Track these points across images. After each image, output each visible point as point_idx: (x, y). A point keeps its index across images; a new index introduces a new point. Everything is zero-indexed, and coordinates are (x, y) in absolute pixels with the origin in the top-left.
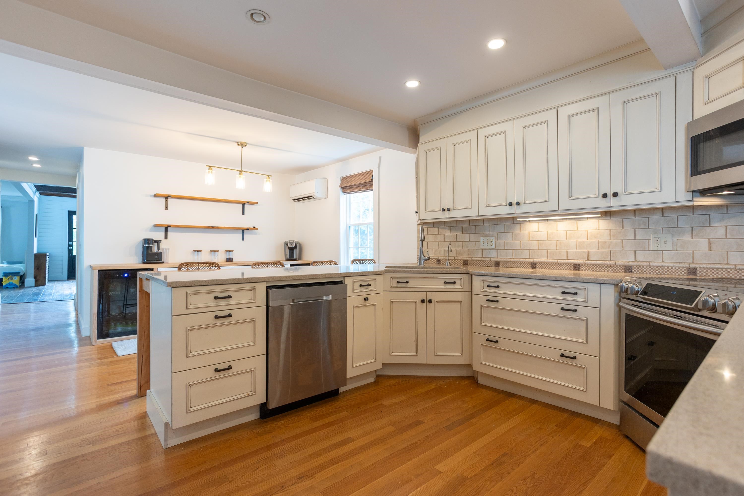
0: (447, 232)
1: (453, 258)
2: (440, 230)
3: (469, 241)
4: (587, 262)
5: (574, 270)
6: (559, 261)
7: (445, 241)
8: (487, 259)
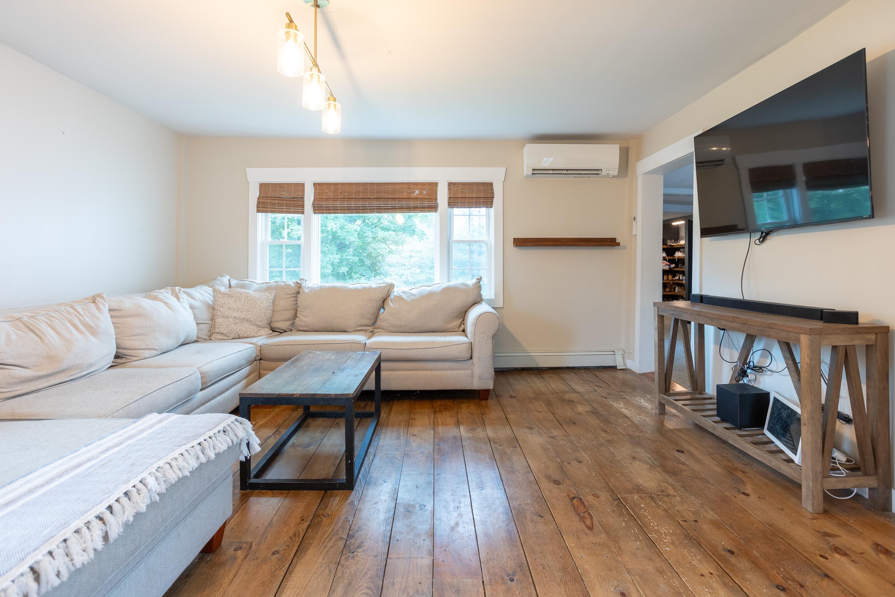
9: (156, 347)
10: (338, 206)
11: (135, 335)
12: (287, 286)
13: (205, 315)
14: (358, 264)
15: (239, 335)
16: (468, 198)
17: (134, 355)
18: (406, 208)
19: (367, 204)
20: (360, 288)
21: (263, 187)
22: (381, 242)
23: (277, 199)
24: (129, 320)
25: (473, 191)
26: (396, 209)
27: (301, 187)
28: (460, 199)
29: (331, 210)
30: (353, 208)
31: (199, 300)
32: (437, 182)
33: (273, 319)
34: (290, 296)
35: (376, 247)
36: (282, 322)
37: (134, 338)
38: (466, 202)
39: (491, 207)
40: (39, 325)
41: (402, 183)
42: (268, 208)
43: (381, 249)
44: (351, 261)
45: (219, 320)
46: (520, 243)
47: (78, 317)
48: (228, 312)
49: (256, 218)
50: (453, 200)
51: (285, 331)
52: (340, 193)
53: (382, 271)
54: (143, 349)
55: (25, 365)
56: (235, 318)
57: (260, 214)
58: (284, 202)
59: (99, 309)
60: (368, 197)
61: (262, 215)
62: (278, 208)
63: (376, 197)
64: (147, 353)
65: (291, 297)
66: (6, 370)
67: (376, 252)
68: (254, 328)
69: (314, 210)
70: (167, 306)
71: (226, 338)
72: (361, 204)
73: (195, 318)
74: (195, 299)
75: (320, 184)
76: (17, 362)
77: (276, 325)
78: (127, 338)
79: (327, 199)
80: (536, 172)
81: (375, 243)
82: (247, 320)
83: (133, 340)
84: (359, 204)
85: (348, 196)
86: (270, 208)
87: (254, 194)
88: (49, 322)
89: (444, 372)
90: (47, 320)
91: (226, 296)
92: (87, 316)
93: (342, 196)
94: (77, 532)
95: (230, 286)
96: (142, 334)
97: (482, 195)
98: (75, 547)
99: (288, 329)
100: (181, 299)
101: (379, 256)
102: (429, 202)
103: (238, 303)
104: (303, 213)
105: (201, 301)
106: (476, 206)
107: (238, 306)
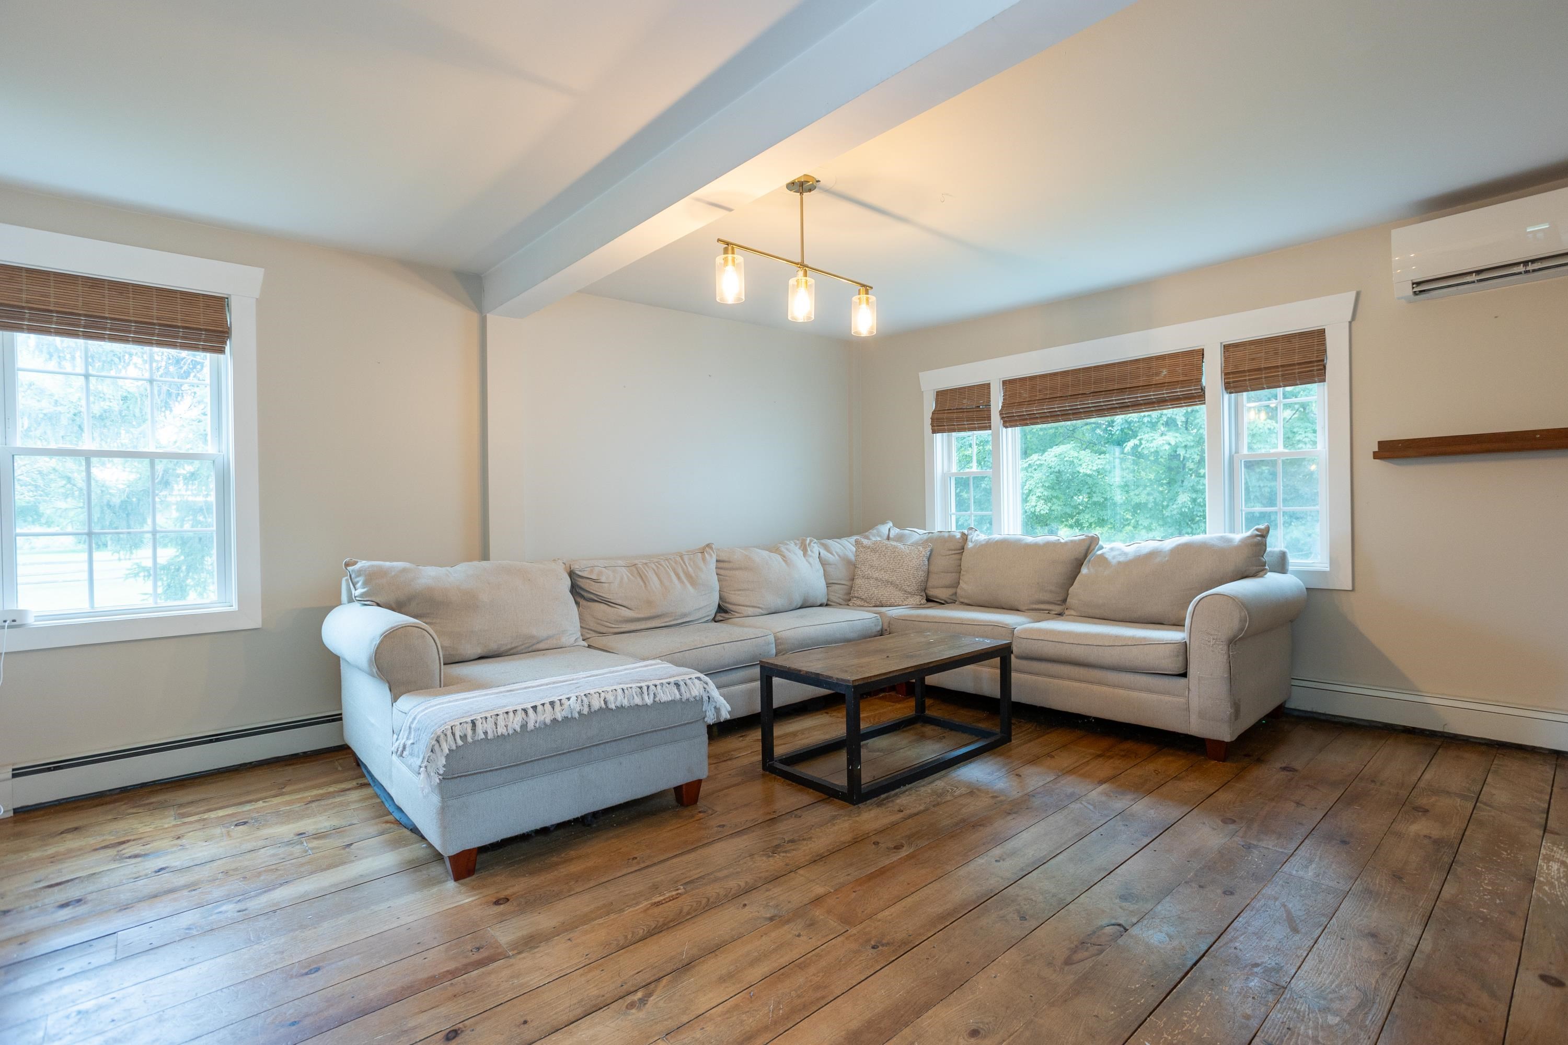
9: (761, 606)
10: (1035, 412)
11: (740, 590)
12: (951, 538)
13: (840, 573)
15: (881, 602)
16: (1266, 368)
17: (737, 611)
18: (1145, 404)
19: (1078, 404)
20: (1041, 542)
21: (941, 395)
23: (955, 411)
24: (737, 572)
25: (1276, 354)
26: (1128, 406)
27: (985, 389)
28: (1247, 374)
29: (1027, 419)
30: (1058, 413)
31: (837, 554)
32: (1202, 347)
33: (930, 584)
34: (953, 552)
36: (942, 589)
37: (740, 592)
38: (1261, 378)
39: (1323, 381)
40: (647, 572)
41: (1136, 360)
42: (944, 426)
45: (858, 581)
47: (682, 567)
48: (869, 572)
49: (932, 441)
50: (1233, 378)
51: (947, 603)
52: (1040, 391)
54: (747, 606)
55: (629, 607)
56: (877, 579)
57: (938, 435)
58: (965, 415)
59: (704, 559)
60: (1081, 392)
61: (943, 436)
62: (957, 425)
63: (1092, 390)
64: (750, 611)
65: (955, 554)
66: (613, 609)
68: (900, 594)
69: (1005, 422)
70: (784, 560)
71: (866, 604)
72: (1069, 406)
73: (826, 575)
74: (832, 554)
75: (1012, 381)
76: (624, 604)
77: (933, 592)
78: (733, 592)
79: (1020, 404)
80: (1421, 287)
82: (891, 583)
83: (739, 595)
84: (1066, 406)
85: (1050, 394)
86: (947, 425)
87: (930, 406)
88: (656, 570)
89: (1135, 694)
90: (655, 568)
91: (869, 550)
92: (691, 566)
93: (1042, 397)
94: (507, 713)
95: (888, 538)
96: (748, 590)
97: (1297, 359)
98: (501, 722)
99: (950, 599)
100: (809, 552)
102: (1183, 387)
103: (882, 560)
104: (989, 428)
105: (839, 556)
106: (1285, 383)
107: (882, 564)
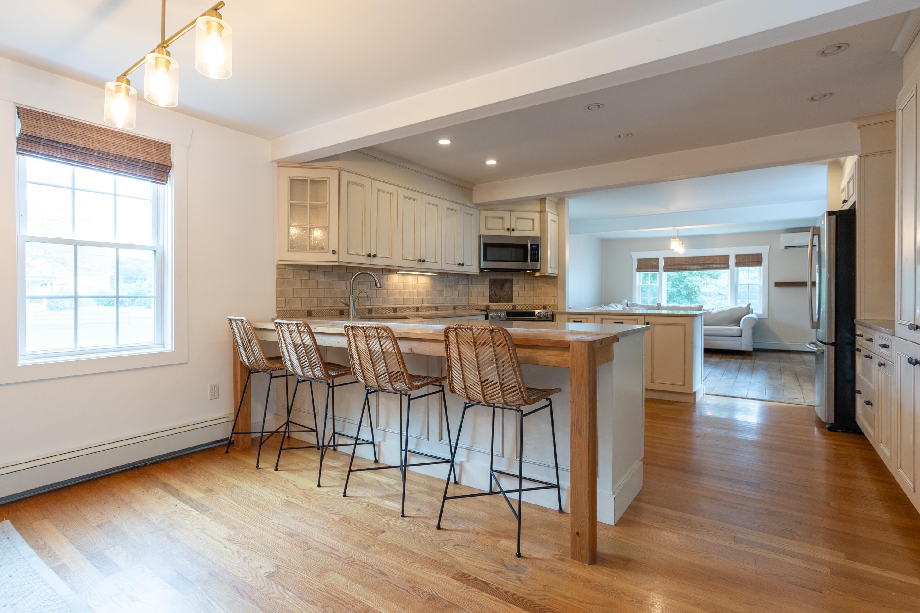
0: (321, 277)
1: (329, 308)
2: (312, 274)
3: (346, 289)
4: (423, 305)
5: (416, 311)
6: (410, 305)
7: (318, 288)
8: (363, 307)
10: (676, 268)
14: (676, 294)
16: (747, 262)
19: (690, 267)
21: (639, 260)
22: (697, 275)
23: (646, 265)
25: (750, 258)
27: (657, 260)
28: (742, 263)
29: (673, 270)
32: (729, 255)
35: (692, 280)
38: (746, 264)
39: (761, 266)
41: (710, 257)
42: (642, 270)
43: (697, 281)
44: (670, 291)
46: (778, 284)
49: (636, 275)
50: (738, 263)
53: (698, 300)
57: (638, 272)
58: (650, 267)
62: (646, 270)
67: (692, 284)
69: (664, 270)
75: (667, 258)
79: (670, 265)
80: (786, 247)
81: (691, 277)
84: (687, 267)
87: (635, 265)
93: (678, 264)
97: (755, 260)
101: (695, 287)
102: (724, 265)
104: (658, 271)
